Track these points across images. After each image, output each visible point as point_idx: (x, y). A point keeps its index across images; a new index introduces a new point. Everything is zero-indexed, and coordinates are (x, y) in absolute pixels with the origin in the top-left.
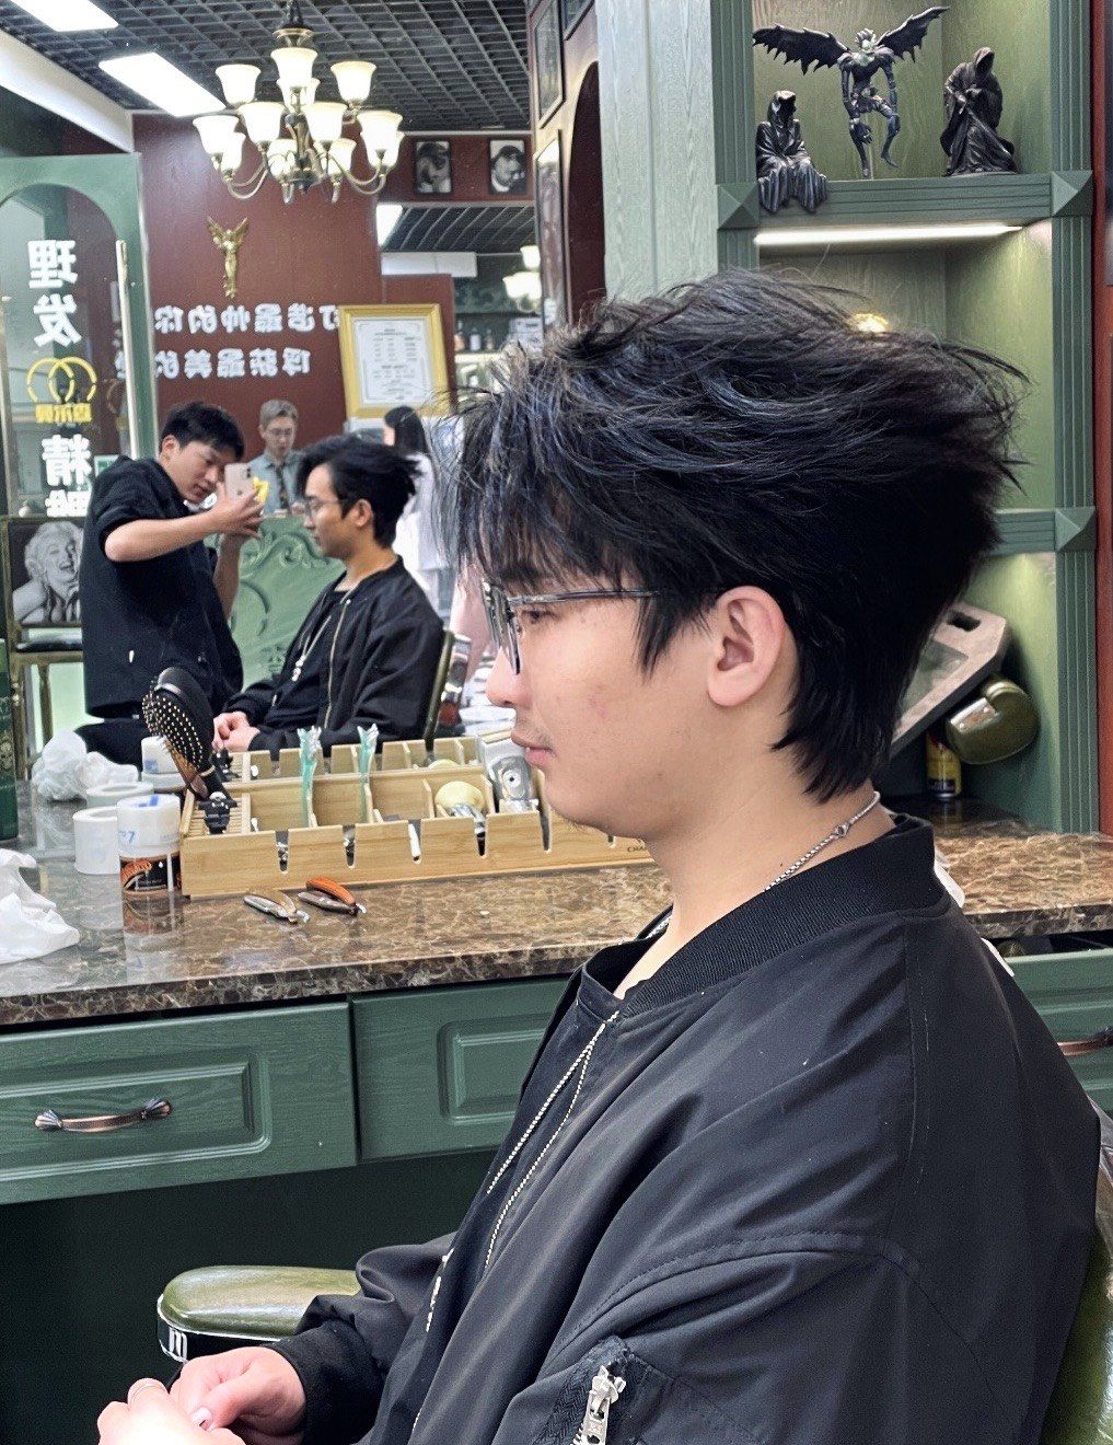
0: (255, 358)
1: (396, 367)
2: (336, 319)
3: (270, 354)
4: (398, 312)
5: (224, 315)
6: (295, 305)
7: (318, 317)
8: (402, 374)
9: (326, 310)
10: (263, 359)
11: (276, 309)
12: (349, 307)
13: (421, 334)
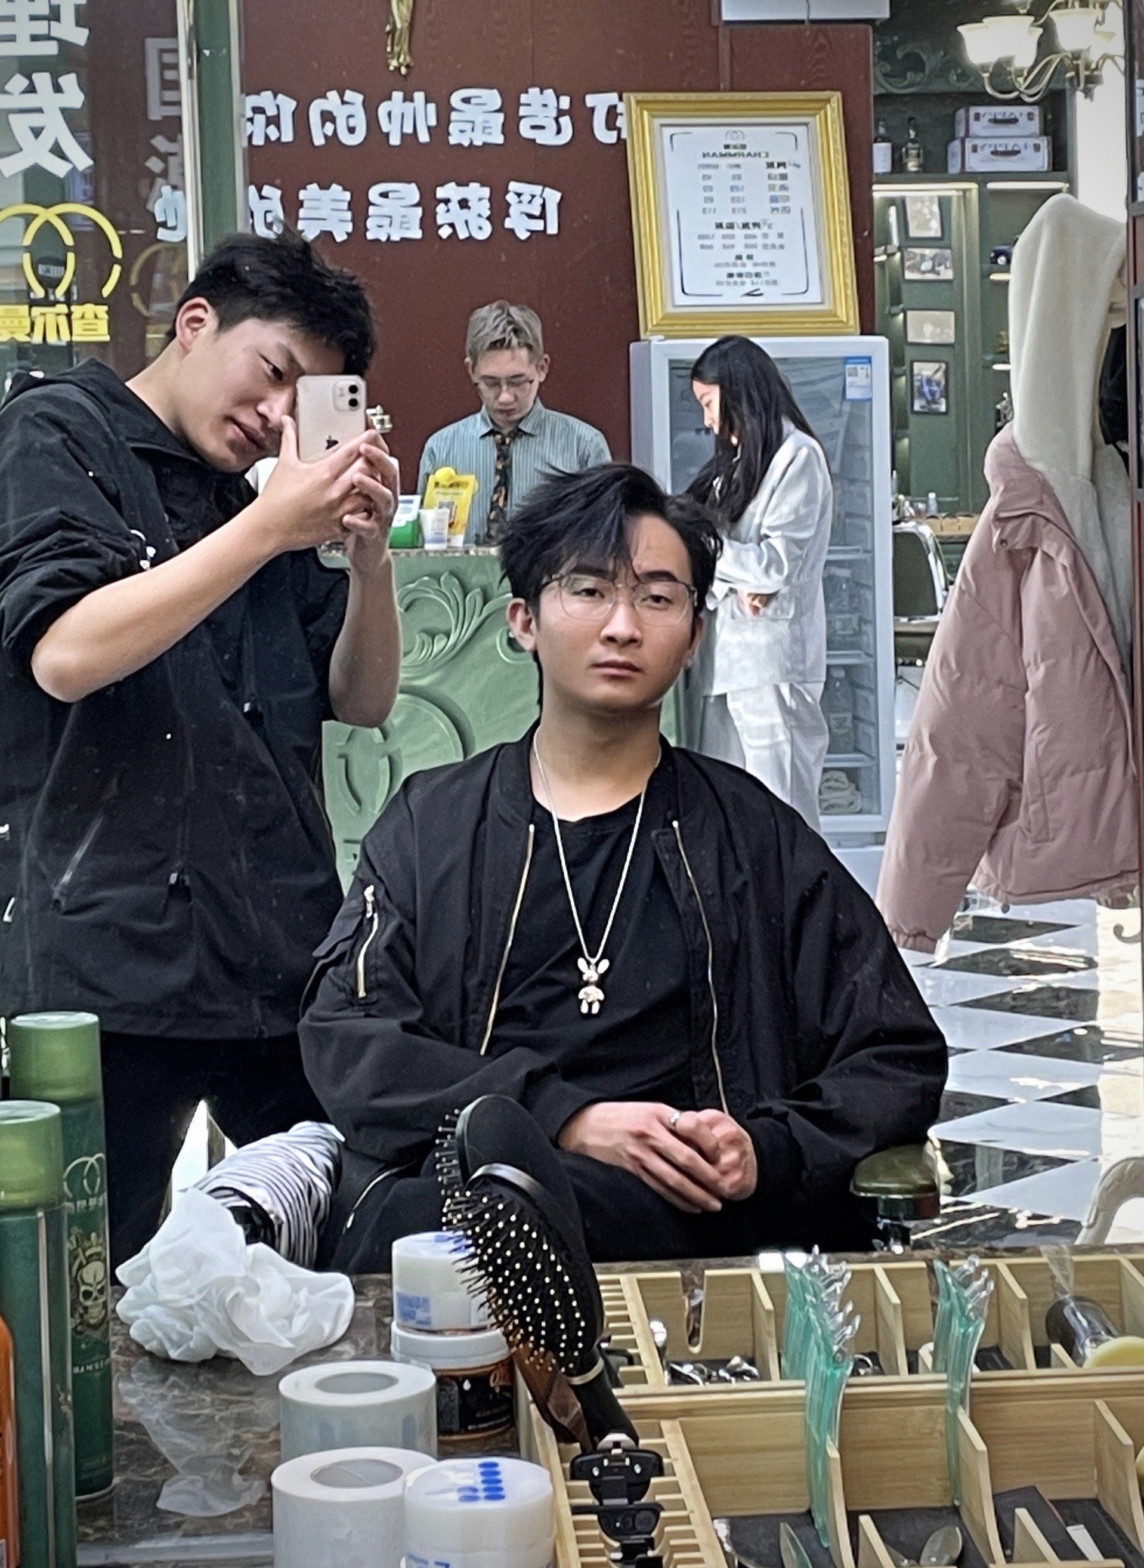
0: (447, 201)
1: (745, 226)
2: (621, 122)
3: (478, 193)
4: (753, 109)
5: (383, 109)
6: (534, 91)
7: (581, 117)
8: (760, 241)
9: (599, 102)
10: (464, 204)
11: (492, 98)
12: (650, 96)
13: (801, 156)
